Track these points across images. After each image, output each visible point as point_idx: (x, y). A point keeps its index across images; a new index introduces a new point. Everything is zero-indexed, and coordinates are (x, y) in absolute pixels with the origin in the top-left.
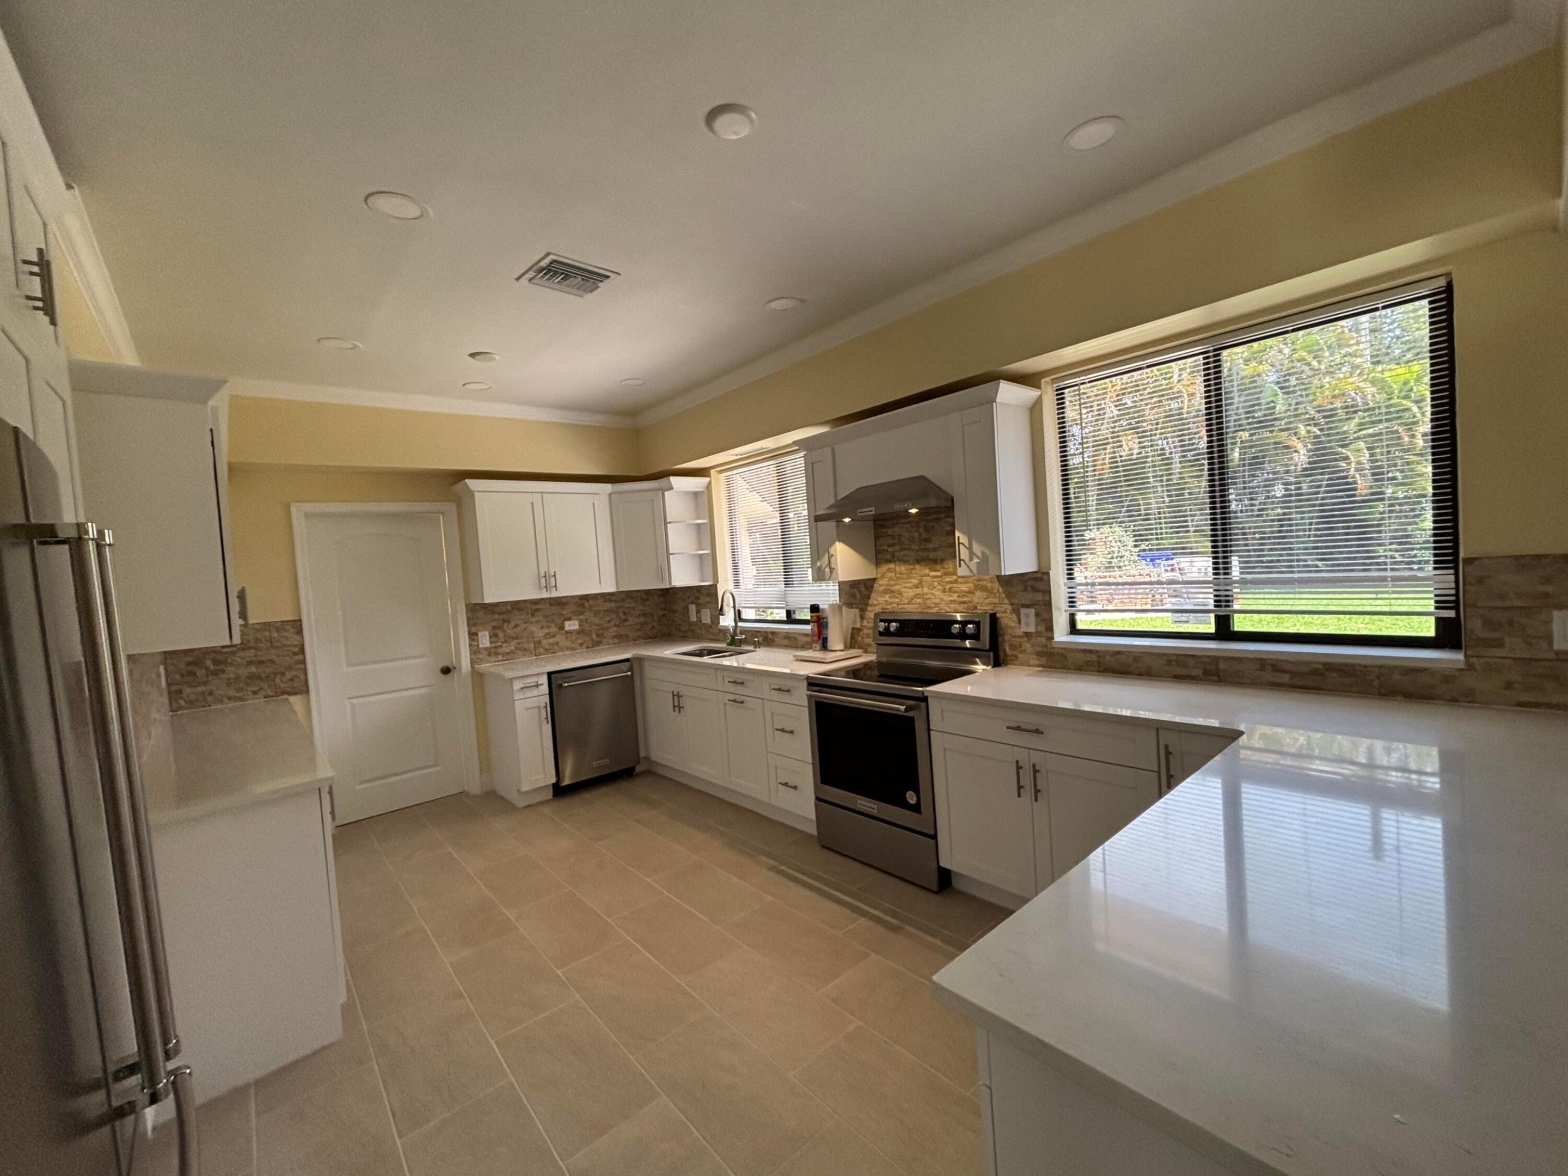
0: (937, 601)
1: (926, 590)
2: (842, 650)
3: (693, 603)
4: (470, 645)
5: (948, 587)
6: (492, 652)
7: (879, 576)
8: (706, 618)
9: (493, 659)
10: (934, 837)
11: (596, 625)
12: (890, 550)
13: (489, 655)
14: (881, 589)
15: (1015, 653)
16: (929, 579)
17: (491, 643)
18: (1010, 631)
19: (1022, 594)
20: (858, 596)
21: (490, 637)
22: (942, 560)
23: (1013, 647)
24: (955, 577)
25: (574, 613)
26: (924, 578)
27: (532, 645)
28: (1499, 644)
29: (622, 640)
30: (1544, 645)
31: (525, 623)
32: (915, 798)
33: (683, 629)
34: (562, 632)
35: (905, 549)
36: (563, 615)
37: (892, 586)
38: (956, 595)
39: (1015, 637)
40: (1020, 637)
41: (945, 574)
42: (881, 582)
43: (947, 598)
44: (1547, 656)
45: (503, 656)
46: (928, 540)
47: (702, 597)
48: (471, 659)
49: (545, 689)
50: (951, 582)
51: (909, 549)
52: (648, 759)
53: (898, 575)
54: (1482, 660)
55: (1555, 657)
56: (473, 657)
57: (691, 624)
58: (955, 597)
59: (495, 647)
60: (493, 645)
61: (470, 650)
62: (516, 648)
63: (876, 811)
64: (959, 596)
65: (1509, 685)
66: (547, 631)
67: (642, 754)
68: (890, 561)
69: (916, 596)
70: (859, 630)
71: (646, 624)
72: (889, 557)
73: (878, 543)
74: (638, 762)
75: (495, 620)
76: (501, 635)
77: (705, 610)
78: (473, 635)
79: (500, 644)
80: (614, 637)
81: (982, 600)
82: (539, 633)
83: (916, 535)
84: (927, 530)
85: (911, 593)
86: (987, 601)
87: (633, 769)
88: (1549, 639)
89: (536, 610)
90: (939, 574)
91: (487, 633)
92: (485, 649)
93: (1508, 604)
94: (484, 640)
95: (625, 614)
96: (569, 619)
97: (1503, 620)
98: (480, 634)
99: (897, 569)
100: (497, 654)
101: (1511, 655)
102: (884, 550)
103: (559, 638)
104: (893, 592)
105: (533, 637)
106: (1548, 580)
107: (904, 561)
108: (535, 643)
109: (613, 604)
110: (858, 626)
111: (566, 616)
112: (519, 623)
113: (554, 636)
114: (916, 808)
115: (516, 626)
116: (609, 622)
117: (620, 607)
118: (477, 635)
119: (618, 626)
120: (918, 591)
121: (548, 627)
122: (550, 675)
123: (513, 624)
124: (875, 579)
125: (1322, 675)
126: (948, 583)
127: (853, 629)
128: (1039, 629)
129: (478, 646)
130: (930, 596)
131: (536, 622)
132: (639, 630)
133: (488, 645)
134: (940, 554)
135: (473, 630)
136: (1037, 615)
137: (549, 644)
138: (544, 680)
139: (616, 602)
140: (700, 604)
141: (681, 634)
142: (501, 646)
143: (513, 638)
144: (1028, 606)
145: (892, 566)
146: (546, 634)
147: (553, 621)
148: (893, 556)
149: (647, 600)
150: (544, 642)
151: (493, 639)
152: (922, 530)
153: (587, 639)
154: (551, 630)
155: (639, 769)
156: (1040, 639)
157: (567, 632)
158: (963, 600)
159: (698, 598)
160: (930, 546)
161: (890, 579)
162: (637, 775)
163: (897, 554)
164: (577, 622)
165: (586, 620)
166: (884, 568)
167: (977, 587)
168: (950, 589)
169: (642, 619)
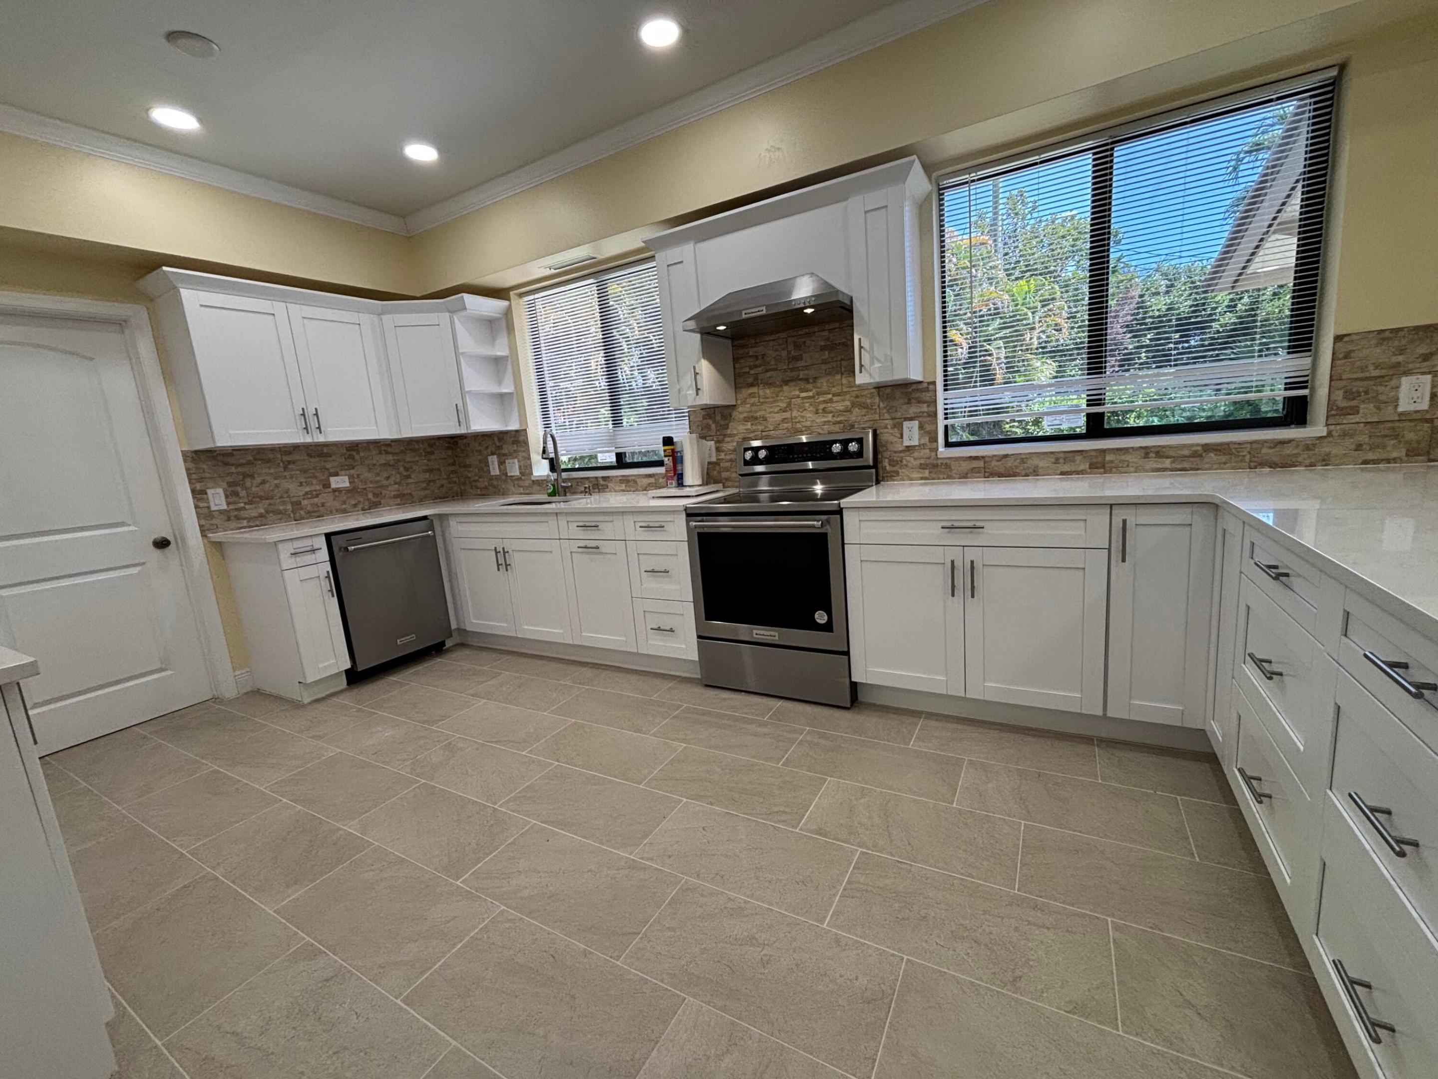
0: (808, 423)
1: (795, 413)
2: (700, 485)
3: (493, 454)
4: (196, 507)
5: (822, 406)
6: (231, 517)
7: (739, 402)
8: (514, 469)
9: (234, 524)
10: (847, 653)
11: (371, 482)
12: (752, 372)
13: (229, 519)
14: (742, 416)
15: (895, 469)
16: (799, 401)
17: (228, 504)
18: (890, 447)
19: (905, 407)
20: (713, 426)
21: (227, 497)
22: (815, 379)
23: (893, 463)
24: (830, 396)
25: (343, 467)
26: (793, 400)
27: (289, 507)
28: (1355, 411)
29: (405, 499)
30: (1390, 408)
31: (276, 479)
32: (826, 618)
33: (479, 485)
34: (330, 490)
35: (772, 370)
36: (328, 469)
37: (756, 412)
38: (831, 415)
39: (895, 452)
40: (901, 452)
41: (818, 394)
42: (740, 409)
43: (820, 419)
44: (1392, 418)
45: (248, 522)
46: (798, 358)
47: (505, 447)
48: (201, 526)
49: (324, 554)
50: (825, 402)
51: (776, 369)
52: (462, 631)
53: (761, 400)
54: (1338, 427)
55: (1397, 418)
56: (203, 522)
57: (492, 478)
58: (829, 417)
59: (236, 509)
60: (232, 507)
61: (197, 513)
62: (267, 512)
63: (777, 638)
64: (833, 416)
65: (1359, 447)
66: (308, 489)
67: (454, 626)
68: (752, 385)
69: (784, 420)
70: (716, 464)
71: (434, 481)
72: (750, 380)
73: (737, 366)
74: (450, 635)
75: (231, 474)
76: (243, 493)
77: (511, 461)
78: (199, 494)
79: (242, 505)
80: (395, 497)
81: (859, 418)
82: (296, 490)
83: (784, 353)
84: (797, 347)
85: (778, 417)
86: (866, 418)
87: (443, 644)
88: (1395, 401)
89: (289, 462)
90: (811, 394)
91: (220, 491)
92: (221, 512)
93: (1367, 374)
94: (217, 499)
95: (407, 469)
96: (337, 474)
97: (1361, 390)
98: (210, 492)
99: (761, 393)
100: (238, 518)
101: (1363, 420)
102: (745, 373)
103: (326, 498)
104: (756, 418)
105: (289, 497)
106: (1401, 351)
107: (769, 384)
108: (292, 503)
109: (390, 457)
110: (714, 459)
111: (332, 471)
112: (266, 478)
113: (317, 496)
114: (828, 627)
115: (263, 482)
116: (388, 478)
117: (399, 461)
118: (206, 494)
119: (399, 484)
120: (787, 415)
121: (308, 484)
122: (328, 536)
123: (258, 480)
124: (735, 405)
125: (1201, 456)
126: (820, 403)
127: (709, 463)
128: (923, 441)
129: (209, 507)
130: (799, 419)
131: (292, 477)
132: (426, 489)
133: (224, 507)
134: (812, 372)
135: (198, 486)
136: (921, 427)
137: (312, 505)
138: (322, 543)
139: (394, 454)
140: (504, 455)
141: (479, 492)
142: (243, 509)
143: (261, 498)
144: (911, 419)
145: (754, 390)
146: (307, 493)
147: (315, 477)
148: (756, 379)
149: (432, 453)
150: (305, 502)
151: (231, 500)
152: (791, 347)
153: (362, 500)
154: (313, 488)
155: (449, 643)
156: (923, 452)
157: (335, 490)
158: (838, 419)
159: (500, 448)
160: (801, 364)
161: (752, 405)
162: (449, 650)
163: (760, 377)
164: (346, 478)
165: (358, 476)
166: (746, 392)
167: (853, 405)
168: (824, 409)
169: (427, 475)
